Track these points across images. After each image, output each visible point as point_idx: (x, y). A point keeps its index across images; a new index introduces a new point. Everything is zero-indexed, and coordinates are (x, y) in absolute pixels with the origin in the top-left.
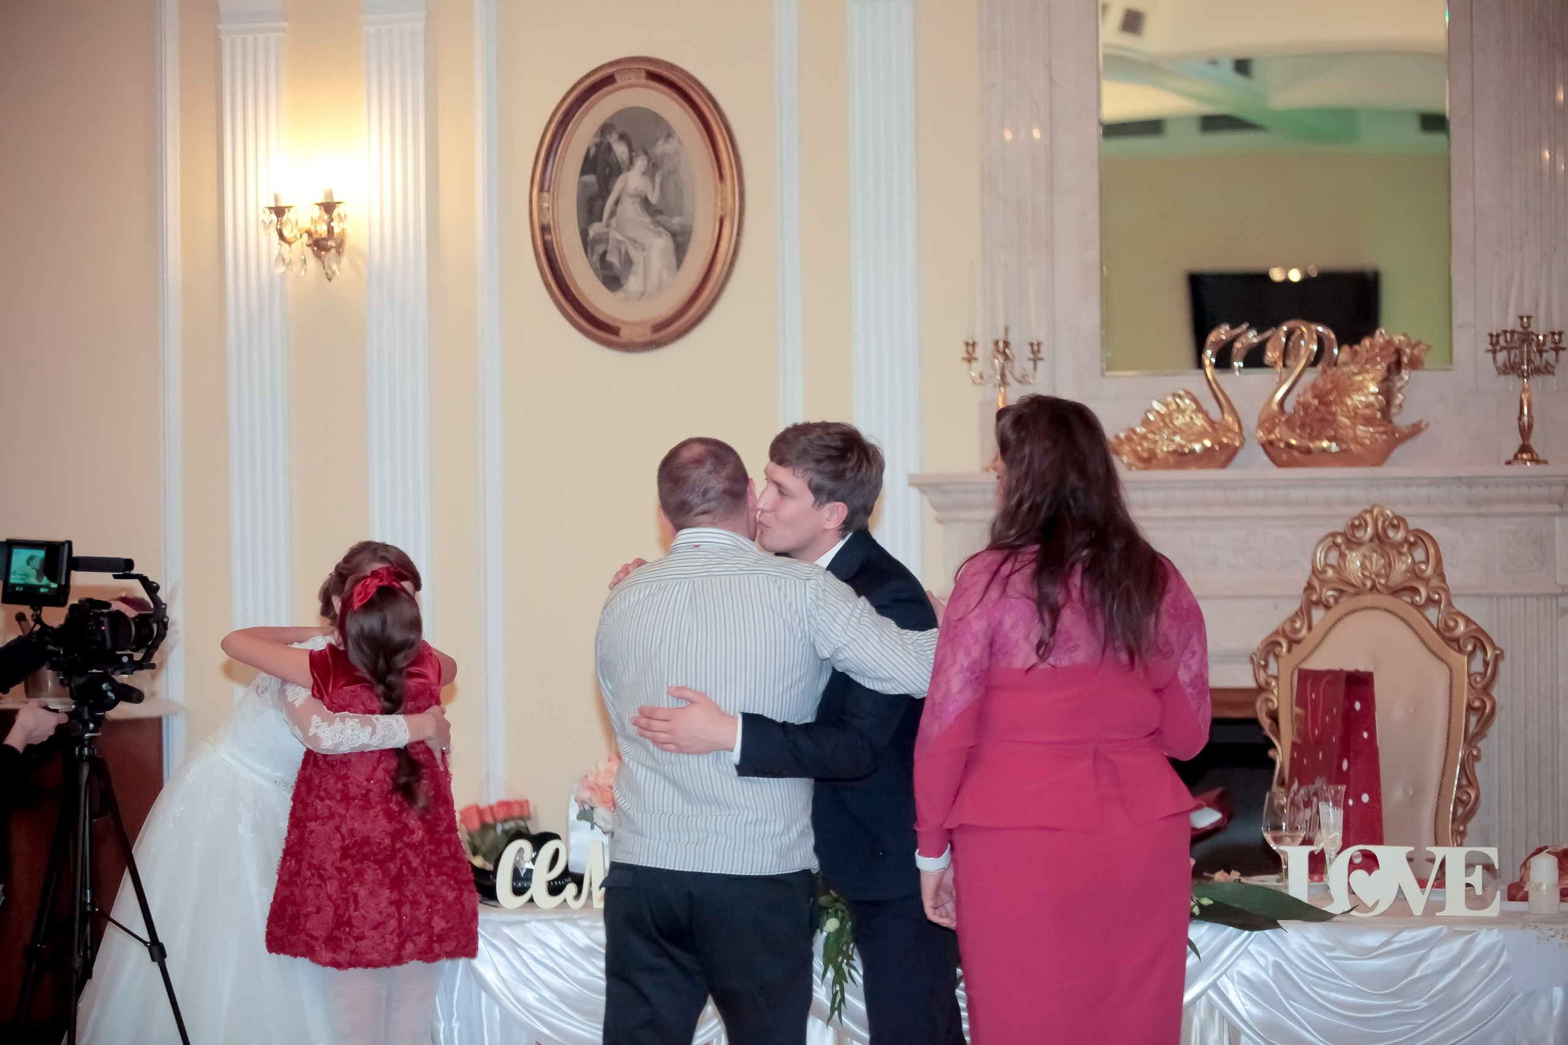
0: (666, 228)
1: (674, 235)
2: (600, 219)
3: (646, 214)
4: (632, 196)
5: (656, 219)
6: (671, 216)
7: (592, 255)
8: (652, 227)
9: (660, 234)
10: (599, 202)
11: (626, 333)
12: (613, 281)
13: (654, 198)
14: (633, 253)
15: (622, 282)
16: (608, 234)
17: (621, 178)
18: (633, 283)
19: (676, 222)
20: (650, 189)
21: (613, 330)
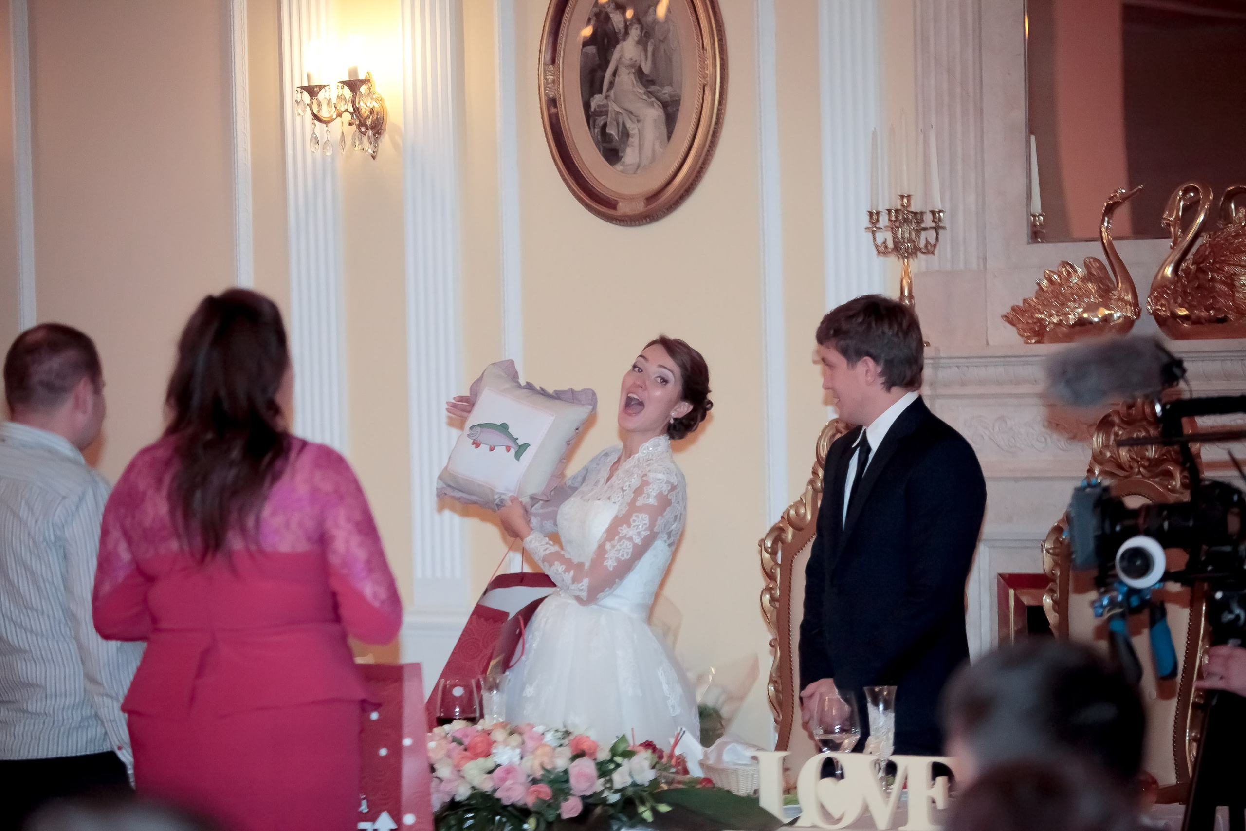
0: (658, 99)
1: (665, 105)
2: (600, 92)
3: (640, 84)
4: (628, 67)
5: (649, 90)
6: (662, 86)
7: (594, 128)
8: (645, 97)
9: (652, 104)
10: (599, 73)
11: (624, 208)
12: (612, 154)
13: (647, 68)
14: (629, 124)
15: (621, 154)
16: (607, 106)
17: (618, 47)
18: (630, 156)
19: (666, 92)
20: (643, 58)
21: (611, 204)
